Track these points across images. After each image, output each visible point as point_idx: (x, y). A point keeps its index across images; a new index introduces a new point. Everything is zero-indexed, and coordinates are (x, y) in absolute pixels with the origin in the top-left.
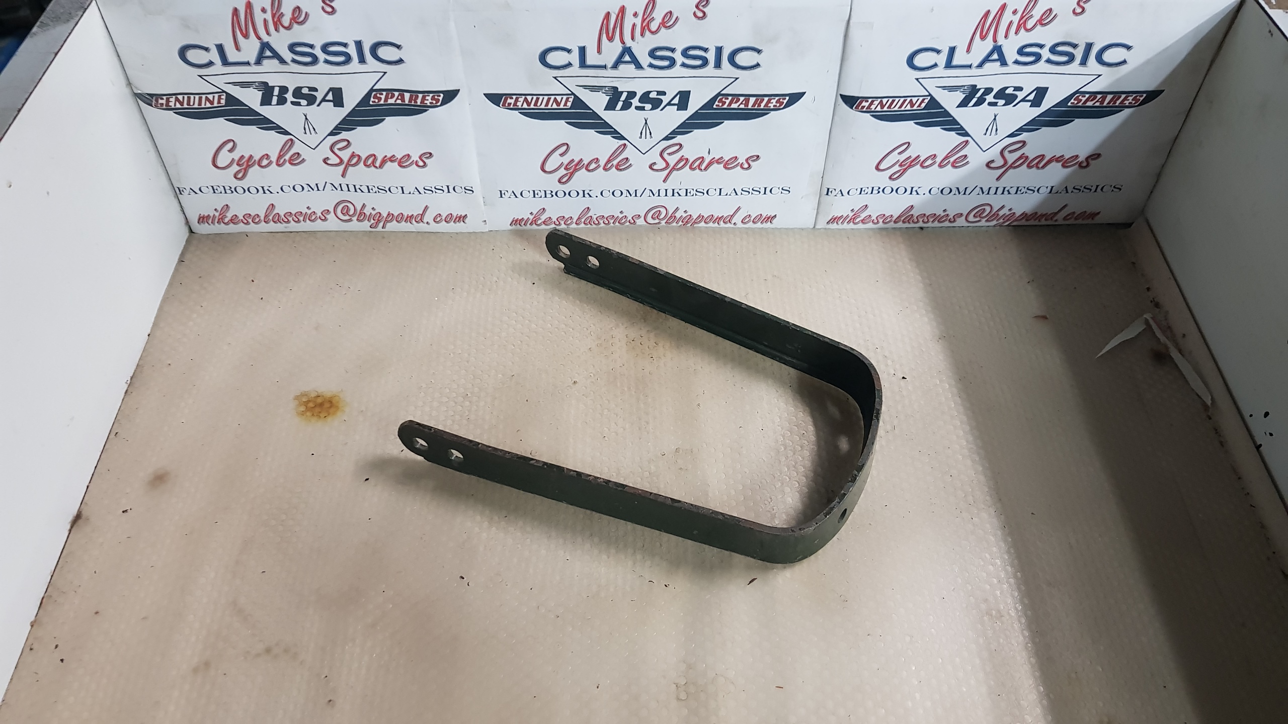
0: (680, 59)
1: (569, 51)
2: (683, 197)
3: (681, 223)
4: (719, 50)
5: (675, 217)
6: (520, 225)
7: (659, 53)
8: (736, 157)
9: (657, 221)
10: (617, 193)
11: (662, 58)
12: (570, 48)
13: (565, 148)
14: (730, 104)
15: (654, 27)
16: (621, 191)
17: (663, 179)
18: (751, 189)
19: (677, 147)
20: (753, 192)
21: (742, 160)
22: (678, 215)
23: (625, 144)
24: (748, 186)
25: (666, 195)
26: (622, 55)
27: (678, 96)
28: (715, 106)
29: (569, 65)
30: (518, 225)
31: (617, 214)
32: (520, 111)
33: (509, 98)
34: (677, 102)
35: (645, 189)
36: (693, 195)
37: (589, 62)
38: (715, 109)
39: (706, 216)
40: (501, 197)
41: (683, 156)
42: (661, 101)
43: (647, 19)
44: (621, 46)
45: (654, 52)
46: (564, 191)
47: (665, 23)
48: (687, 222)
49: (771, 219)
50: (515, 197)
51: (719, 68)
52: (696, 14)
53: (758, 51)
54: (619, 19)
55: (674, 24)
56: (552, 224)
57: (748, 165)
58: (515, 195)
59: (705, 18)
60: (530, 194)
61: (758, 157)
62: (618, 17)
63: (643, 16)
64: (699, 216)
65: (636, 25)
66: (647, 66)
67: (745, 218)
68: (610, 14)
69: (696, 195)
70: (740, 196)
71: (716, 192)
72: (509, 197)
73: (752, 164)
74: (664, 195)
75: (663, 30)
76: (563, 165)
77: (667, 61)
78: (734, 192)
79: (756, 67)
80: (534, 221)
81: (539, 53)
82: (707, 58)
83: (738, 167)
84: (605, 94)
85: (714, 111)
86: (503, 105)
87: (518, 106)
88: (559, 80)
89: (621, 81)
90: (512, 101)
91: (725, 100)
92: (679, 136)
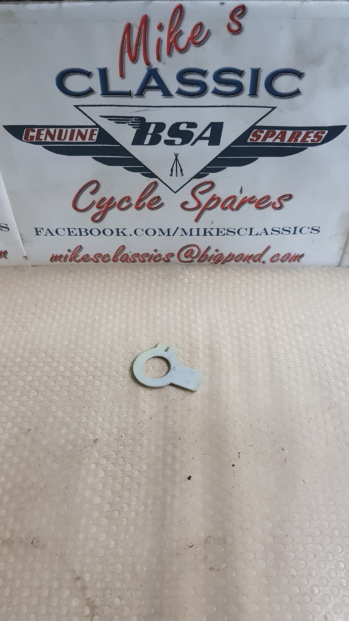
0: (211, 84)
1: (89, 74)
2: (215, 237)
3: (212, 261)
4: (256, 73)
5: (207, 255)
6: (60, 261)
7: (188, 77)
8: (269, 196)
9: (190, 259)
10: (151, 232)
11: (192, 83)
12: (90, 71)
13: (94, 186)
14: (265, 138)
15: (182, 42)
16: (154, 230)
17: (195, 219)
18: (281, 229)
19: (208, 186)
20: (284, 232)
21: (274, 199)
22: (210, 253)
23: (156, 183)
24: (280, 225)
25: (198, 235)
26: (147, 80)
27: (210, 128)
28: (249, 141)
29: (90, 92)
30: (58, 261)
31: (151, 252)
32: (44, 145)
33: (31, 131)
34: (209, 136)
35: (178, 228)
36: (224, 235)
37: (113, 87)
38: (249, 144)
39: (236, 255)
40: (38, 234)
41: (215, 194)
42: (192, 134)
43: (174, 32)
44: (146, 68)
45: (183, 75)
46: (98, 229)
47: (195, 39)
48: (218, 261)
49: (299, 258)
50: (51, 235)
51: (255, 95)
52: (230, 27)
53: (300, 75)
54: (142, 32)
55: (205, 40)
56: (91, 260)
57: (280, 204)
58: (50, 232)
59: (240, 32)
60: (65, 232)
61: (290, 196)
62: (141, 31)
63: (170, 27)
64: (230, 255)
65: (161, 41)
66: (175, 93)
67: (273, 257)
68: (131, 25)
69: (227, 234)
70: (270, 236)
71: (246, 232)
72: (45, 234)
73: (284, 203)
74: (196, 235)
75: (193, 48)
76: (95, 202)
77: (197, 86)
78: (265, 232)
79: (295, 94)
80: (72, 257)
81: (56, 77)
82: (242, 83)
83: (270, 207)
84: (131, 125)
85: (248, 146)
86: (26, 138)
87: (42, 140)
88: (81, 109)
89: (148, 110)
90: (34, 134)
91: (259, 133)
92: (210, 174)
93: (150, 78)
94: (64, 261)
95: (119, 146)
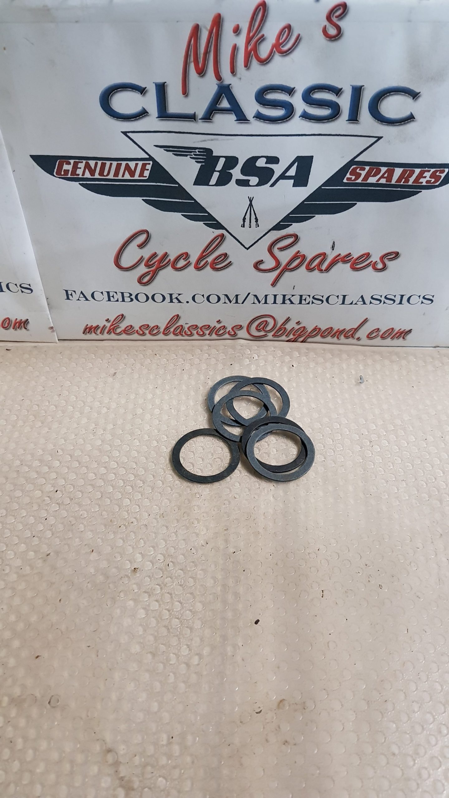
0: (300, 105)
1: (142, 91)
2: (296, 306)
3: (291, 337)
4: (357, 92)
5: (285, 328)
6: (96, 333)
7: (271, 96)
8: (369, 254)
9: (262, 333)
10: (214, 299)
11: (275, 104)
12: (143, 86)
13: (143, 238)
14: (366, 178)
15: (264, 50)
16: (218, 296)
17: (271, 283)
18: (383, 297)
19: (290, 240)
20: (386, 301)
21: (375, 258)
22: (289, 327)
23: (223, 235)
24: (382, 292)
25: (275, 302)
26: (217, 99)
27: (296, 164)
28: (345, 181)
29: (143, 113)
30: (93, 334)
31: (213, 324)
32: (81, 182)
33: (65, 163)
34: (294, 174)
35: (249, 294)
36: (309, 303)
37: (173, 108)
38: (346, 185)
39: (323, 329)
40: (68, 298)
41: (299, 251)
42: (272, 172)
43: (254, 37)
44: (216, 84)
45: (263, 95)
46: (146, 294)
47: (281, 47)
48: (300, 336)
49: (404, 335)
50: (85, 300)
51: (355, 121)
52: (326, 31)
53: (415, 95)
54: (213, 37)
55: (294, 47)
56: (135, 333)
57: (383, 265)
58: (85, 297)
59: (339, 38)
60: (103, 297)
61: (397, 255)
62: (211, 35)
63: (249, 31)
64: (315, 329)
65: (237, 49)
66: (253, 116)
67: (372, 332)
68: (200, 28)
69: (313, 303)
70: (368, 306)
71: (338, 300)
72: (78, 299)
73: (389, 264)
74: (273, 302)
75: (277, 58)
76: (144, 259)
77: (281, 108)
78: (361, 300)
79: (408, 120)
80: (112, 329)
81: (100, 94)
82: (339, 105)
83: (370, 268)
84: (195, 159)
85: (344, 187)
86: (59, 173)
87: (79, 175)
88: (131, 137)
89: (217, 140)
90: (69, 167)
91: (359, 170)
92: (293, 224)
93: (220, 98)
94: (100, 333)
95: (177, 186)
